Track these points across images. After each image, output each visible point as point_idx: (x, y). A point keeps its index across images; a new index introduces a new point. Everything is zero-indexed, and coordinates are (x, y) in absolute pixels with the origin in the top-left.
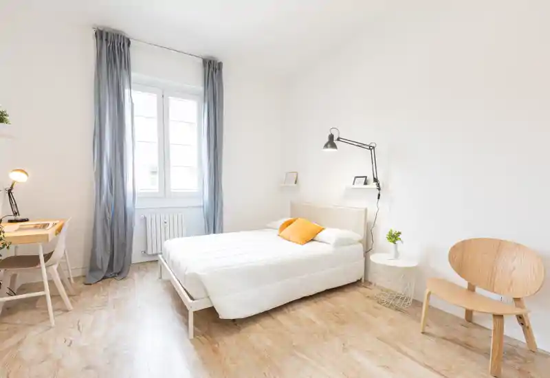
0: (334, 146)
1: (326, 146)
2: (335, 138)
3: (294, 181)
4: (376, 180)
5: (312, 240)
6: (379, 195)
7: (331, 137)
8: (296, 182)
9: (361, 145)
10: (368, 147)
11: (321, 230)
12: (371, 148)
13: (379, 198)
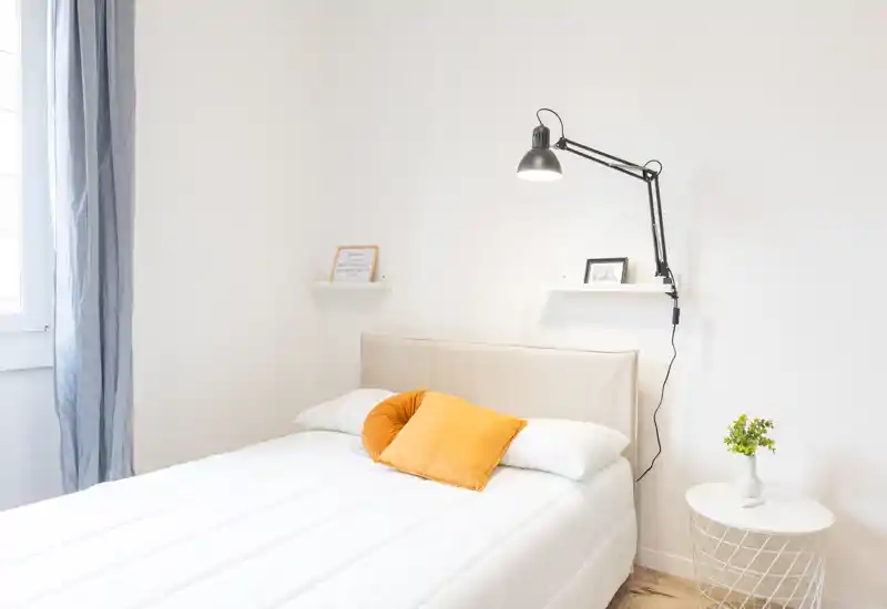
0: (552, 163)
1: (527, 162)
2: (554, 139)
3: (368, 275)
4: (662, 269)
5: (501, 465)
6: (677, 312)
7: (542, 135)
8: (373, 278)
9: (624, 166)
10: (641, 174)
11: (518, 427)
12: (649, 176)
13: (676, 321)
